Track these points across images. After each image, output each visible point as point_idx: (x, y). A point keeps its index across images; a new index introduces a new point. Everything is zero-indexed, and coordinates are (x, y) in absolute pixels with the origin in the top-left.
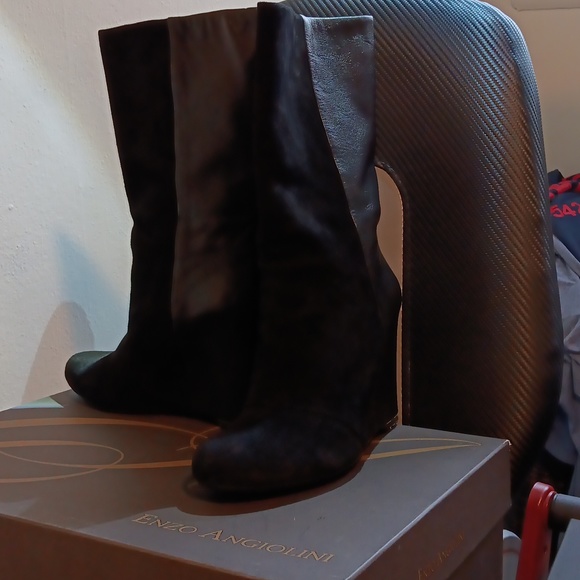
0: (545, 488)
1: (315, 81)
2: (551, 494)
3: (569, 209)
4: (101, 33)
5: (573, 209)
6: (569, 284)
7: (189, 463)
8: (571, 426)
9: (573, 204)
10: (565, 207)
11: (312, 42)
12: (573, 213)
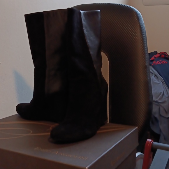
0: (150, 140)
1: (84, 29)
2: (152, 142)
3: (159, 62)
4: (25, 15)
5: (160, 62)
6: (159, 83)
7: (49, 134)
8: (159, 123)
9: (160, 61)
10: (158, 61)
11: (83, 18)
12: (160, 63)
